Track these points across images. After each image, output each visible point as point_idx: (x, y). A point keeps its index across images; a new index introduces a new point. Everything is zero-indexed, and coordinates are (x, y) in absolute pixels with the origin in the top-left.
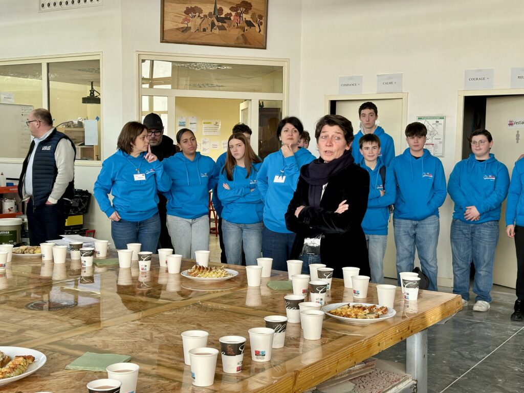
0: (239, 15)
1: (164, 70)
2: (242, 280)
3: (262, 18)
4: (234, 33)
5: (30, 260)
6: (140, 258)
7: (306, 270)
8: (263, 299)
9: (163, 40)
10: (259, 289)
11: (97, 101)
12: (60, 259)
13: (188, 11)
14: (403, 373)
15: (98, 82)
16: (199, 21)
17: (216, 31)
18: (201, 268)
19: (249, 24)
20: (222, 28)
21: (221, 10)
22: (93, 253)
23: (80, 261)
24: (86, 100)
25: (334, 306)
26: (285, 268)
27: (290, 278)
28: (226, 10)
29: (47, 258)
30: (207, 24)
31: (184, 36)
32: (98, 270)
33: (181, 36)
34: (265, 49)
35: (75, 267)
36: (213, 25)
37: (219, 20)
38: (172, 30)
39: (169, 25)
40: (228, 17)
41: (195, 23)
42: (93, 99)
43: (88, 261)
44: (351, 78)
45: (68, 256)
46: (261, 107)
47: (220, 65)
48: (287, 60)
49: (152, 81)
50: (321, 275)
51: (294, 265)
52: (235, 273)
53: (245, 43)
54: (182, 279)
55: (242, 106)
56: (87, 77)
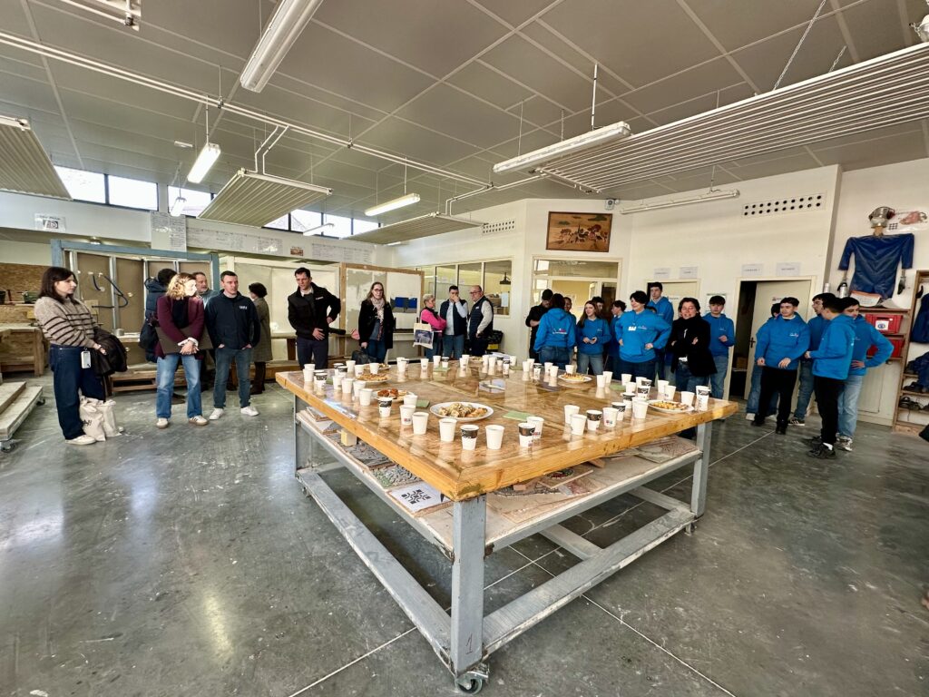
0: (593, 233)
1: (544, 266)
2: (594, 384)
3: (607, 234)
4: (589, 243)
5: (477, 364)
6: (534, 366)
7: (633, 380)
8: (605, 394)
9: (547, 249)
10: (604, 388)
11: (509, 283)
12: (492, 364)
13: (562, 232)
14: (693, 446)
15: (510, 273)
16: (569, 236)
17: (579, 242)
18: (569, 374)
19: (599, 238)
20: (582, 241)
21: (582, 230)
22: (509, 362)
23: (502, 366)
24: (501, 283)
25: (652, 402)
26: (620, 379)
27: (624, 384)
28: (586, 230)
29: (485, 364)
30: (573, 238)
31: (559, 246)
32: (511, 372)
33: (557, 246)
34: (607, 251)
35: (499, 369)
36: (577, 238)
37: (581, 236)
38: (552, 243)
39: (551, 240)
40: (586, 234)
41: (566, 238)
42: (506, 282)
43: (506, 366)
44: (662, 269)
45: (496, 363)
46: (603, 287)
47: (579, 262)
48: (621, 259)
49: (537, 273)
50: (643, 383)
52: (590, 379)
53: (596, 249)
54: (558, 380)
55: (591, 286)
56: (503, 269)
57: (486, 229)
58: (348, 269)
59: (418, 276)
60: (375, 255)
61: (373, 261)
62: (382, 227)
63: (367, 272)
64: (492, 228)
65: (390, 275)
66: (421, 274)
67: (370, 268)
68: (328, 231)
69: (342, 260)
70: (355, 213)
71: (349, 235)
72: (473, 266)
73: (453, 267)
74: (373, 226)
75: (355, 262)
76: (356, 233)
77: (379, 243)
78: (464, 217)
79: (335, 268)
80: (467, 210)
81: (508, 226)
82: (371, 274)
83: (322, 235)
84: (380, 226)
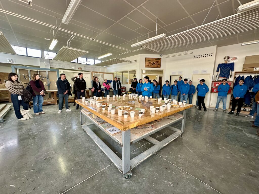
1: (144, 72)
2: (157, 101)
3: (160, 63)
4: (156, 66)
5: (128, 96)
6: (142, 97)
8: (160, 103)
9: (145, 67)
11: (136, 76)
12: (131, 96)
13: (149, 63)
14: (182, 116)
15: (136, 73)
17: (153, 65)
18: (151, 99)
19: (158, 64)
20: (154, 65)
21: (154, 62)
22: (136, 96)
24: (134, 76)
25: (172, 105)
27: (165, 101)
28: (155, 62)
29: (130, 96)
32: (137, 98)
33: (148, 66)
34: (160, 68)
35: (133, 98)
36: (152, 65)
39: (146, 65)
40: (155, 63)
41: (150, 64)
43: (135, 97)
44: (174, 72)
45: (133, 96)
46: (159, 77)
47: (153, 70)
48: (164, 69)
49: (142, 73)
50: (170, 100)
51: (165, 99)
53: (157, 67)
54: (148, 100)
55: (156, 76)
56: (134, 73)
57: (129, 62)
58: (94, 73)
59: (112, 75)
60: (101, 69)
61: (100, 71)
62: (102, 62)
63: (99, 74)
64: (131, 62)
65: (105, 74)
66: (113, 74)
67: (99, 72)
68: (88, 63)
69: (92, 71)
70: (95, 58)
71: (94, 64)
72: (127, 72)
73: (121, 72)
74: (100, 62)
75: (95, 71)
76: (95, 63)
77: (101, 66)
78: (124, 59)
79: (90, 73)
80: (125, 57)
81: (135, 61)
82: (100, 74)
83: (87, 64)
84: (102, 61)
